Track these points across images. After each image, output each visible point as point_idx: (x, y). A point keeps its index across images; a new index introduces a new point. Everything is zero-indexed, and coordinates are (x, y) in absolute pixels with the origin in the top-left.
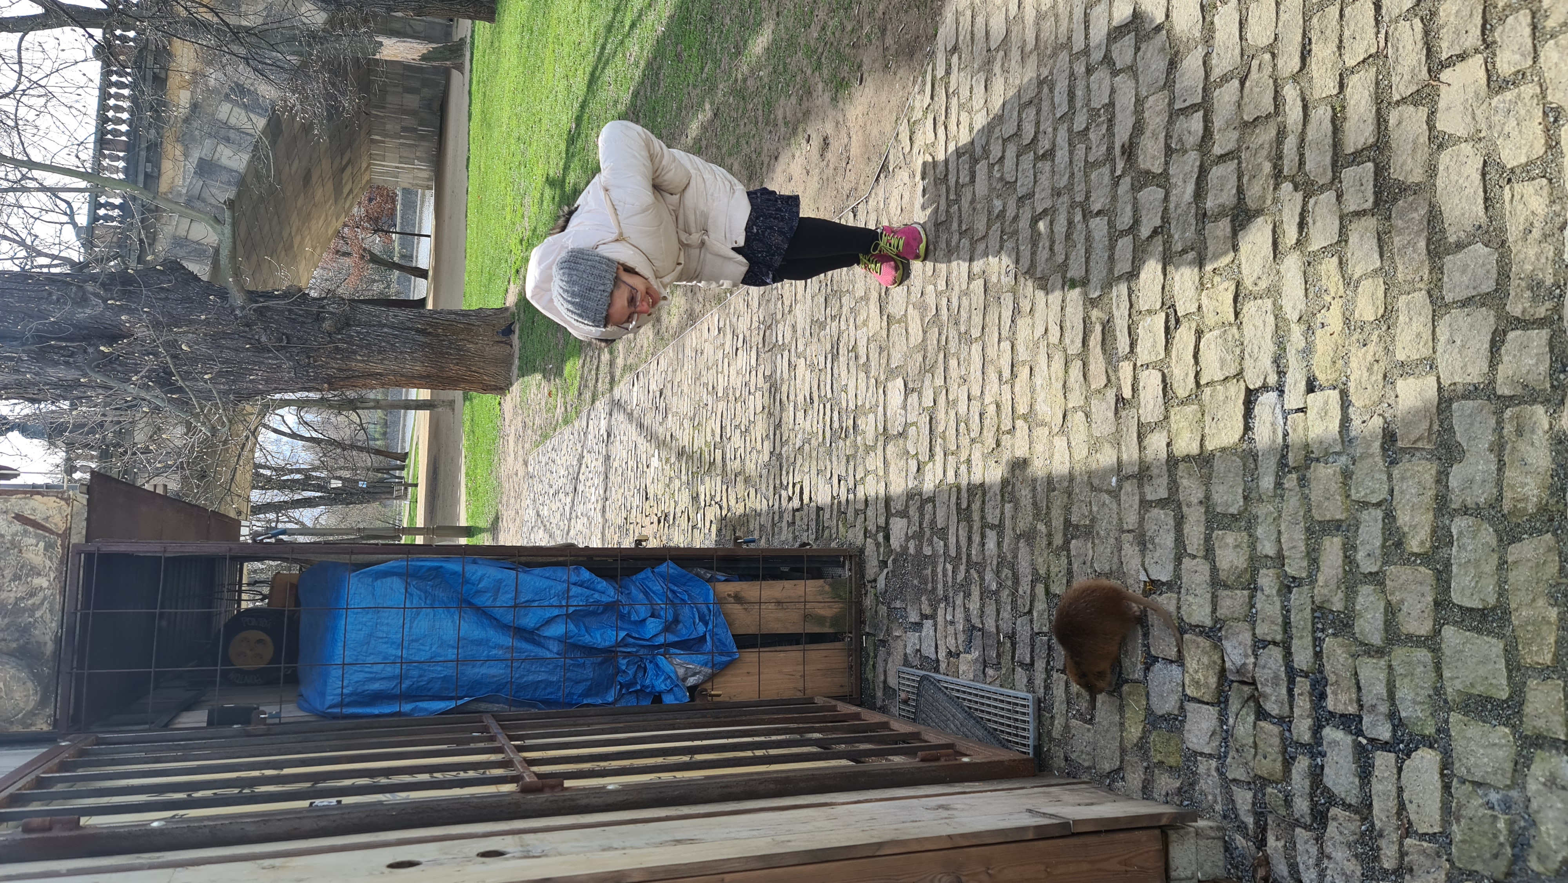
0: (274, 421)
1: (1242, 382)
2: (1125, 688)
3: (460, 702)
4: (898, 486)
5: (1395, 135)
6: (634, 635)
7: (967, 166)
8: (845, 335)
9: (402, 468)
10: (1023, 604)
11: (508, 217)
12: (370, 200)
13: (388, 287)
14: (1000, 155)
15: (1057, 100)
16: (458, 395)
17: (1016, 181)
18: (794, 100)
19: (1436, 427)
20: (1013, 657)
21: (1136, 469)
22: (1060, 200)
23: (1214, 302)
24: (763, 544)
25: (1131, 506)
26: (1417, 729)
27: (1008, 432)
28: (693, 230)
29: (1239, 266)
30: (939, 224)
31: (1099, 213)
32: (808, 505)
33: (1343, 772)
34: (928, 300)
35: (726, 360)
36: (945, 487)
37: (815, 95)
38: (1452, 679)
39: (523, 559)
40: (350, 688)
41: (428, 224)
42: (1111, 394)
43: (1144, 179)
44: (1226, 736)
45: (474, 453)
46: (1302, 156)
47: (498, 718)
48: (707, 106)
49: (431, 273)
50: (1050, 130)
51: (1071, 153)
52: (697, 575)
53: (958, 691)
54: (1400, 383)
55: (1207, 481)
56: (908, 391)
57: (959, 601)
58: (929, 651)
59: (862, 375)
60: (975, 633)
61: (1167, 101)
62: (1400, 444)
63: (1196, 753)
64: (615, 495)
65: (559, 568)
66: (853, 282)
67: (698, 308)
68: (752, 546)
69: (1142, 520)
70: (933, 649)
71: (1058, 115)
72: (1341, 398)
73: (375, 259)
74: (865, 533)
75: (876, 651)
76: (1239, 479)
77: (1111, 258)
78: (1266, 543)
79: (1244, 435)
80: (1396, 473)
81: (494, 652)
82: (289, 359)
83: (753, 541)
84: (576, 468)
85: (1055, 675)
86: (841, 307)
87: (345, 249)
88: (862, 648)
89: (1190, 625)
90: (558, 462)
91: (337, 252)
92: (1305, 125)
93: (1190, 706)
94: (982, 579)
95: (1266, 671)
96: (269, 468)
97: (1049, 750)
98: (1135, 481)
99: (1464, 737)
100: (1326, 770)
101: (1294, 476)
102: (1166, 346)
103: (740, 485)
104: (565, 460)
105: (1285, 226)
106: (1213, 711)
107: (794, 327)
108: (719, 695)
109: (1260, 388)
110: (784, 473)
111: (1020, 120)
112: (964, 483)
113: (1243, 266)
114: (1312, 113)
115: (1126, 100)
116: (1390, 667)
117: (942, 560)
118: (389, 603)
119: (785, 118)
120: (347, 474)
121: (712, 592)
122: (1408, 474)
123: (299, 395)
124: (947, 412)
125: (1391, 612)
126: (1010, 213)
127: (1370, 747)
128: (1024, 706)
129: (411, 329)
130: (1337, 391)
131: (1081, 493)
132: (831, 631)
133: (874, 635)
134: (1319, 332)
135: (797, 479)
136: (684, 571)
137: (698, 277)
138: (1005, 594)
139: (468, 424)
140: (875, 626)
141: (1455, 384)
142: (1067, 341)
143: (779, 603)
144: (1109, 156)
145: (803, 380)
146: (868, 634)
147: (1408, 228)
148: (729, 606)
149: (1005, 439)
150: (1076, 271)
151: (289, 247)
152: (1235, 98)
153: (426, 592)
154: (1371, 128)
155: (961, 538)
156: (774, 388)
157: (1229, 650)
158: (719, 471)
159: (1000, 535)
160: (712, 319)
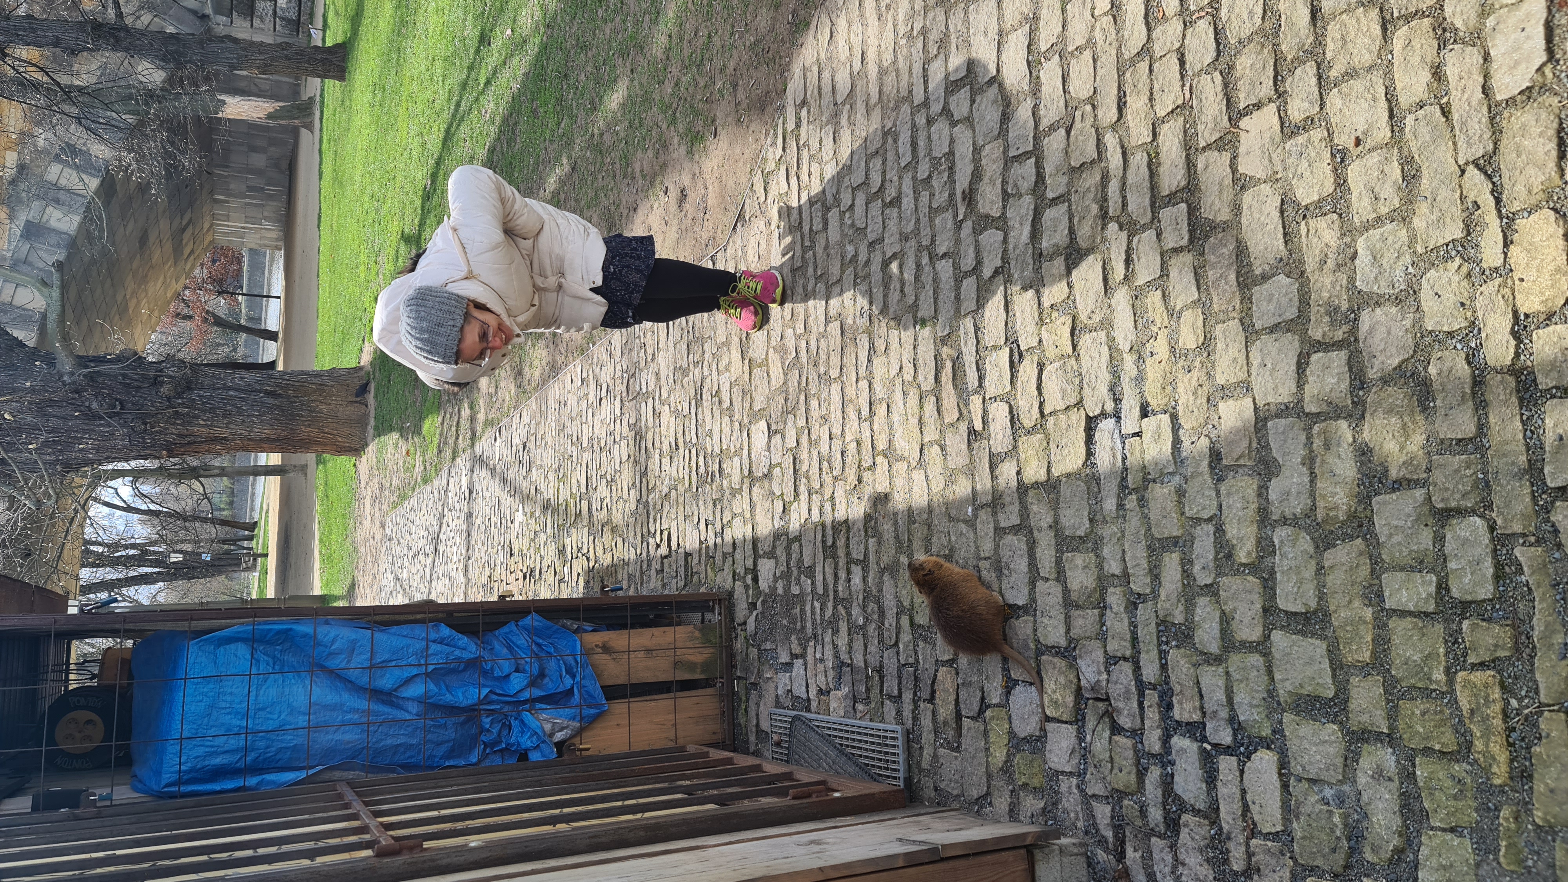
0: (106, 494)
1: (1082, 410)
2: (988, 713)
3: (311, 772)
4: (765, 527)
5: (1203, 178)
6: (497, 691)
7: (819, 214)
8: (708, 380)
9: (251, 538)
10: (890, 637)
11: (362, 275)
12: (214, 261)
13: (235, 350)
14: (850, 203)
15: (901, 150)
16: (311, 457)
17: (866, 227)
18: (650, 153)
19: (1254, 445)
20: (881, 691)
21: (990, 498)
22: (908, 244)
23: (1053, 337)
24: (631, 592)
25: (987, 534)
26: (1255, 732)
27: (870, 468)
28: (549, 273)
29: (1074, 302)
30: (796, 269)
31: (944, 255)
32: (676, 552)
33: (1191, 779)
34: (787, 344)
35: (590, 411)
36: (810, 526)
37: (671, 148)
38: (1283, 681)
39: (378, 618)
40: (189, 765)
41: (278, 286)
42: (963, 427)
43: (984, 222)
44: (1084, 752)
45: (328, 518)
46: (1124, 198)
47: (351, 784)
48: (565, 161)
49: (280, 335)
50: (896, 178)
51: (916, 200)
52: (564, 626)
53: (829, 728)
54: (1222, 405)
55: (1055, 506)
56: (771, 433)
57: (828, 639)
58: (799, 691)
59: (726, 419)
60: (844, 669)
61: (1002, 149)
62: (1224, 462)
63: (1058, 773)
64: (478, 553)
65: (417, 626)
66: (714, 329)
67: (560, 359)
68: (620, 593)
69: (997, 547)
70: (804, 688)
71: (903, 165)
72: (1172, 422)
73: (219, 322)
74: (734, 576)
75: (747, 694)
76: (1084, 503)
77: (958, 298)
78: (1112, 562)
79: (1087, 460)
80: (1223, 489)
81: (349, 716)
82: (123, 427)
83: (621, 589)
84: (436, 528)
85: (922, 705)
86: (703, 353)
87: (186, 311)
88: (734, 693)
89: (1047, 647)
90: (418, 522)
91: (177, 315)
92: (1125, 170)
93: (1050, 726)
94: (849, 614)
95: (1118, 686)
96: (100, 544)
97: (919, 781)
98: (989, 509)
99: (1298, 736)
100: (1176, 778)
101: (1134, 497)
102: (1012, 379)
103: (607, 535)
104: (424, 520)
105: (1114, 263)
106: (1071, 730)
107: (657, 375)
108: (588, 749)
109: (1099, 415)
110: (651, 520)
111: (868, 170)
112: (829, 520)
113: (1078, 301)
114: (1131, 159)
115: (964, 149)
116: (1227, 673)
117: (810, 598)
118: (233, 671)
119: (642, 171)
120: (188, 547)
121: (578, 643)
122: (1234, 490)
123: (134, 464)
124: (810, 452)
125: (1226, 620)
126: (862, 258)
127: (1214, 752)
128: (893, 738)
129: (260, 391)
130: (1168, 415)
131: (940, 523)
132: (702, 677)
133: (746, 679)
134: (1149, 361)
135: (664, 526)
136: (549, 623)
137: (554, 322)
138: (872, 628)
139: (321, 488)
140: (746, 670)
141: (1268, 404)
142: (921, 378)
143: (648, 651)
144: (951, 202)
145: (668, 427)
146: (739, 678)
147: (1220, 262)
148: (597, 657)
149: (867, 476)
150: (925, 311)
151: (123, 311)
152: (1063, 146)
153: (274, 657)
154: (1182, 172)
155: (827, 575)
156: (639, 436)
157: (1083, 669)
158: (585, 523)
159: (865, 570)
160: (575, 370)
